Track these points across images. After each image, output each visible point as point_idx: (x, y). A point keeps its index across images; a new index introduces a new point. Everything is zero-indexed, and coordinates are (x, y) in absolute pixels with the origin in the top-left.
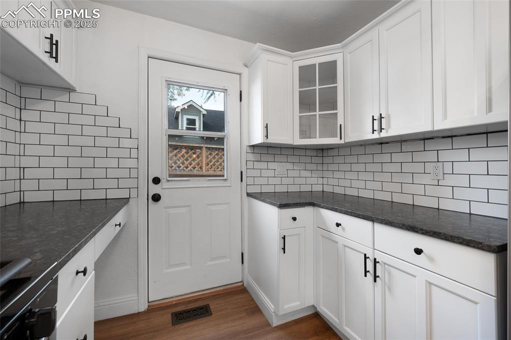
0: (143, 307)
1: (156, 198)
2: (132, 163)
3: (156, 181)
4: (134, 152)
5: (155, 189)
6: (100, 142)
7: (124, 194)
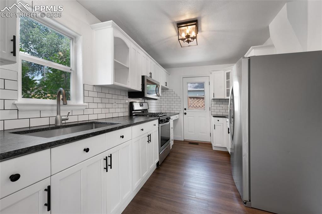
0: (183, 140)
1: (185, 114)
2: (180, 105)
3: (185, 109)
4: (180, 102)
5: (185, 111)
6: (169, 102)
7: (178, 112)
